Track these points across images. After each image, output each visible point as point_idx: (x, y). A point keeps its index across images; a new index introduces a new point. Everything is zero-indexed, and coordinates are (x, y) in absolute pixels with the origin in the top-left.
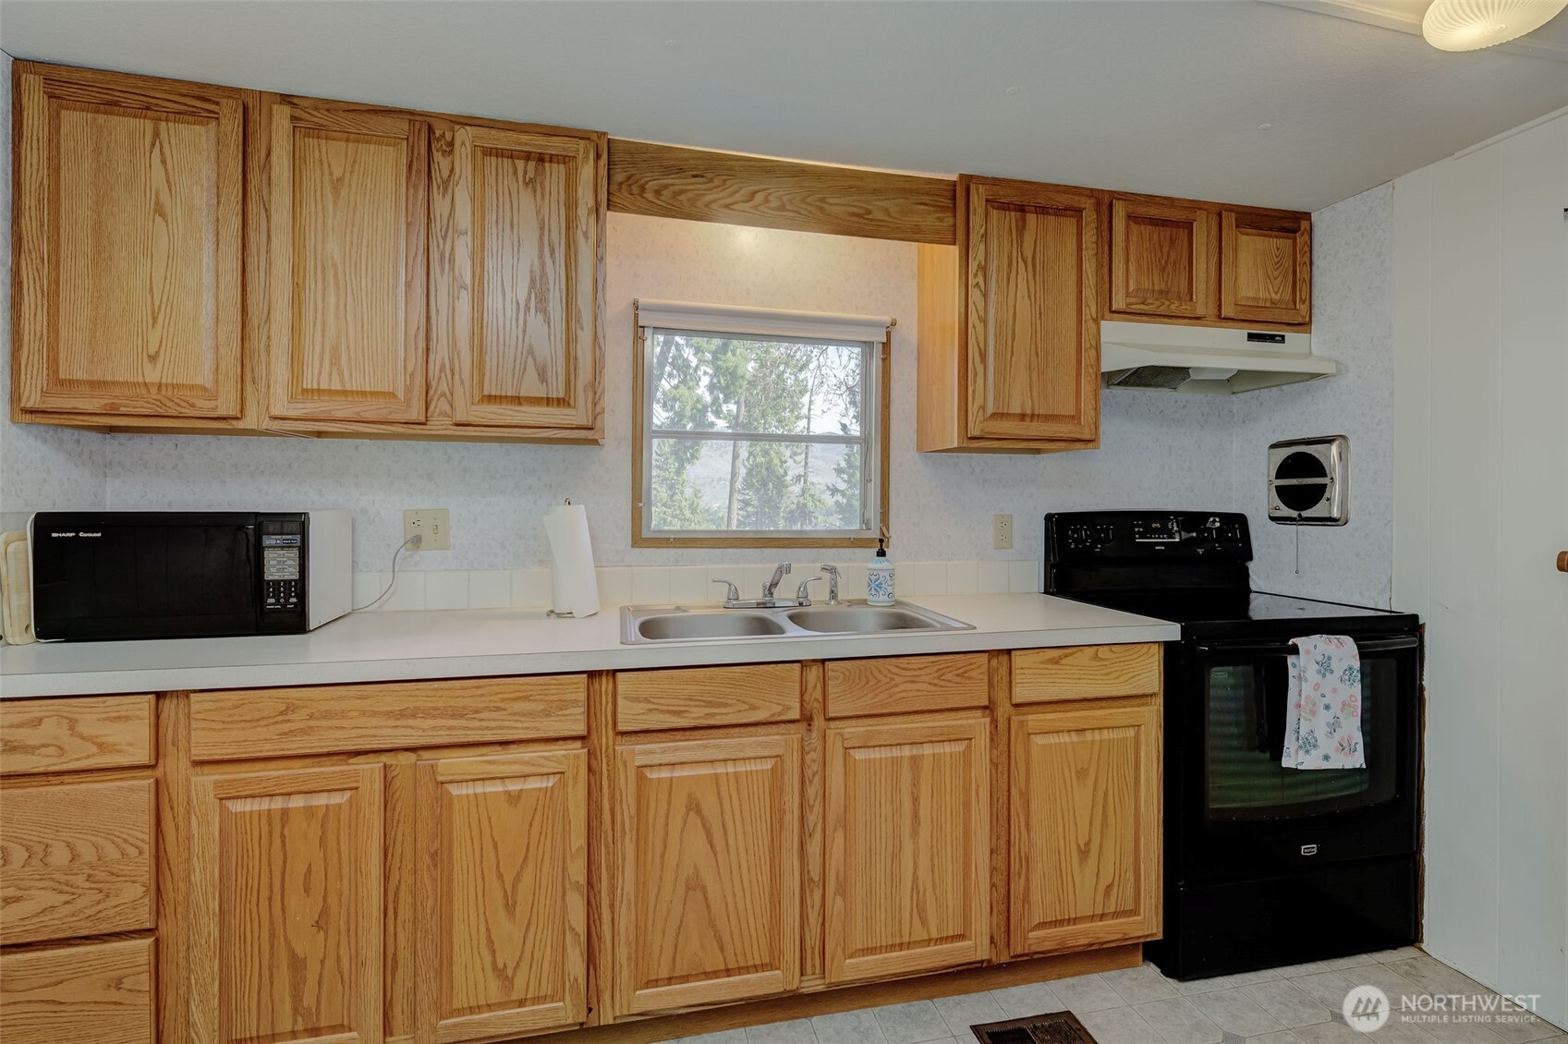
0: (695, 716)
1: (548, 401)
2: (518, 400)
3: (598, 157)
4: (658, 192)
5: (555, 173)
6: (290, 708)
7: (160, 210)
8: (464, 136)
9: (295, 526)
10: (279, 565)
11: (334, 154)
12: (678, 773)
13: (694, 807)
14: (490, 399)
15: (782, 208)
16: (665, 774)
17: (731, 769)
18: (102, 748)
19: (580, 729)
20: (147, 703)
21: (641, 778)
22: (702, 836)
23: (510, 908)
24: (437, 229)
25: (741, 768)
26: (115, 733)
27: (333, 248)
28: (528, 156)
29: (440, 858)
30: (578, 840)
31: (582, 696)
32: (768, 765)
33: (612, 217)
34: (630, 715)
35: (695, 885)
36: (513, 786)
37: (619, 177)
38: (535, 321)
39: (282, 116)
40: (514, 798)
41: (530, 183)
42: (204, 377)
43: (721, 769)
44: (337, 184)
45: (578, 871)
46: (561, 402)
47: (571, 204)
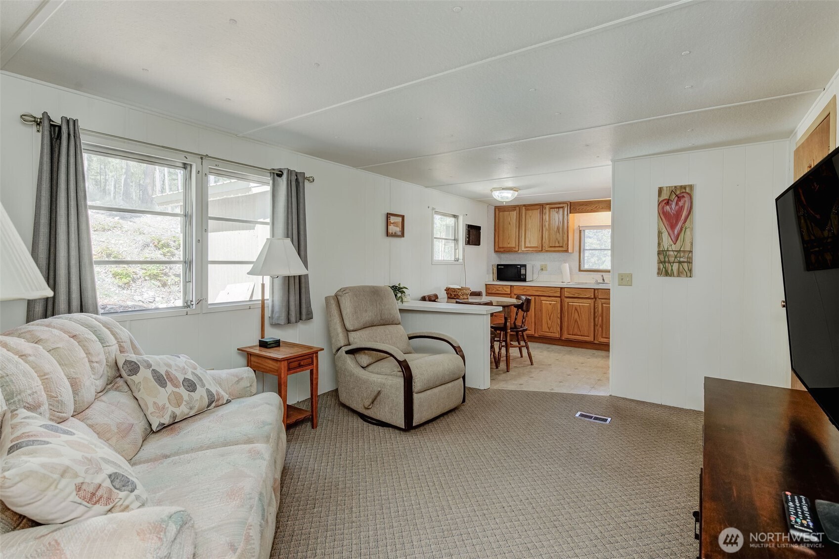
0: (576, 295)
1: (560, 247)
2: (555, 247)
3: (568, 206)
4: (579, 209)
5: (561, 210)
6: (524, 289)
7: (510, 224)
8: (548, 207)
9: (525, 266)
10: (523, 272)
11: (530, 212)
12: (574, 304)
13: (576, 309)
14: (551, 247)
15: (602, 208)
16: (572, 304)
17: (582, 304)
18: (506, 291)
19: (559, 296)
20: (509, 287)
21: (568, 304)
22: (577, 314)
23: (550, 319)
24: (544, 220)
25: (584, 304)
26: (507, 290)
27: (530, 226)
28: (557, 208)
29: (541, 310)
30: (559, 311)
31: (559, 291)
32: (588, 305)
33: (571, 215)
34: (567, 294)
35: (576, 321)
36: (550, 302)
37: (572, 208)
38: (558, 234)
39: (524, 208)
40: (550, 304)
41: (557, 212)
42: (514, 246)
43: (580, 304)
44: (530, 217)
45: (559, 316)
46: (562, 247)
47: (563, 214)
